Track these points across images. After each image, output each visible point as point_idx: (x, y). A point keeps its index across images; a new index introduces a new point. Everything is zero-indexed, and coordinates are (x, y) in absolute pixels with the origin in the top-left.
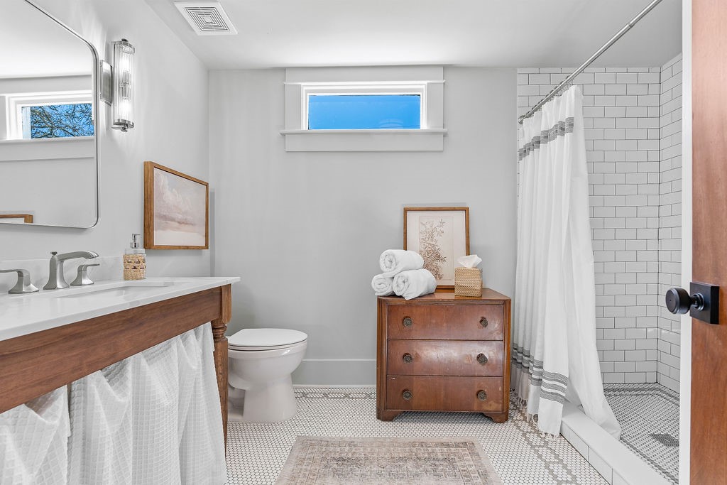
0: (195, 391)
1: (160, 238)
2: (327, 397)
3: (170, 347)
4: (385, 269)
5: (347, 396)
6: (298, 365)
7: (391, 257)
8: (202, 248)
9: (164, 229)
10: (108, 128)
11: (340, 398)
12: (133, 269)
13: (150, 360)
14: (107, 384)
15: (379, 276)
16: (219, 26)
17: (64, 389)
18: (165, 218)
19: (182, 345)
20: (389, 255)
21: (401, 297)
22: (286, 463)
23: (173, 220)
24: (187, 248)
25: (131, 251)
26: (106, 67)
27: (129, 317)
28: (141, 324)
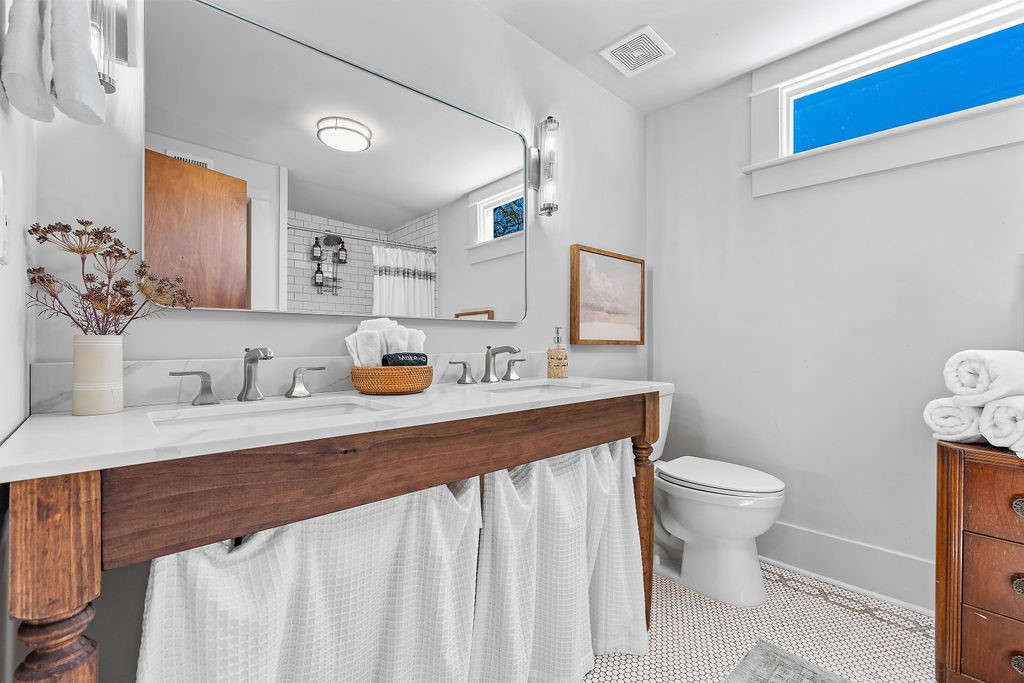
0: (609, 517)
1: (587, 331)
2: (826, 599)
3: (578, 460)
4: (957, 389)
5: (867, 610)
6: (769, 527)
7: (976, 366)
8: (636, 343)
9: (591, 320)
10: (537, 216)
11: (853, 610)
12: (556, 366)
13: (557, 470)
14: (513, 486)
15: (944, 401)
16: (654, 53)
17: (476, 480)
18: (592, 307)
19: (593, 461)
20: (970, 361)
21: (1005, 450)
22: (735, 671)
23: (601, 309)
24: (617, 343)
25: (554, 346)
26: (534, 153)
27: (533, 418)
28: (545, 428)
